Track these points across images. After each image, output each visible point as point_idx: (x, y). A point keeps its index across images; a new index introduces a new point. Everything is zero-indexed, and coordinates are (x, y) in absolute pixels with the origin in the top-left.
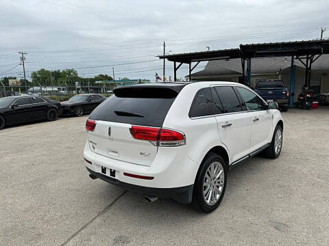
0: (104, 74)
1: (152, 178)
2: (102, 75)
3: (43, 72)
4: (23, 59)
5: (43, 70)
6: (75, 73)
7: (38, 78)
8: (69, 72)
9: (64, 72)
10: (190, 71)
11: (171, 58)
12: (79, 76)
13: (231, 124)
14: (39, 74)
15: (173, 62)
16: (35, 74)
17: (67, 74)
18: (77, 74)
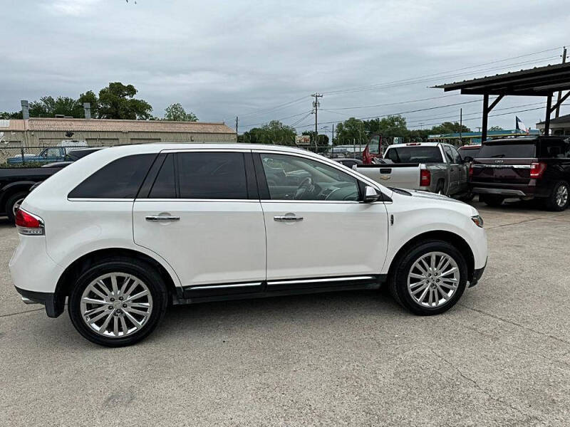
0: (452, 121)
2: (448, 124)
3: (352, 122)
4: (316, 105)
6: (402, 122)
7: (345, 133)
8: (393, 120)
9: (384, 120)
10: (549, 111)
12: (407, 126)
13: (178, 219)
14: (347, 127)
15: (483, 96)
16: (340, 126)
17: (389, 124)
18: (405, 123)
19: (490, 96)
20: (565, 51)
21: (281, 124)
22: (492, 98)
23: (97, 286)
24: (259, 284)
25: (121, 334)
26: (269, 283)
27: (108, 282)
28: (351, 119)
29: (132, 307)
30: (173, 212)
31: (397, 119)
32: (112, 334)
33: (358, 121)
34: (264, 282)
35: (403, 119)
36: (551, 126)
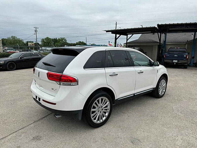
0: (82, 41)
1: (55, 104)
2: (80, 42)
3: (47, 39)
4: (36, 31)
5: (48, 38)
6: (65, 40)
7: (45, 42)
8: (62, 39)
9: (59, 39)
10: (127, 40)
11: (113, 32)
12: (67, 42)
13: (117, 74)
14: (46, 40)
15: (115, 34)
16: (43, 40)
17: (61, 40)
18: (66, 41)
19: (117, 35)
20: (116, 22)
21: (16, 37)
22: (118, 35)
23: (96, 103)
24: (133, 95)
25: (101, 121)
26: (135, 94)
27: (98, 101)
28: (47, 37)
29: (105, 110)
30: (116, 72)
31: (64, 39)
32: (99, 122)
33: (50, 38)
34: (134, 94)
35: (66, 39)
36: (128, 44)
